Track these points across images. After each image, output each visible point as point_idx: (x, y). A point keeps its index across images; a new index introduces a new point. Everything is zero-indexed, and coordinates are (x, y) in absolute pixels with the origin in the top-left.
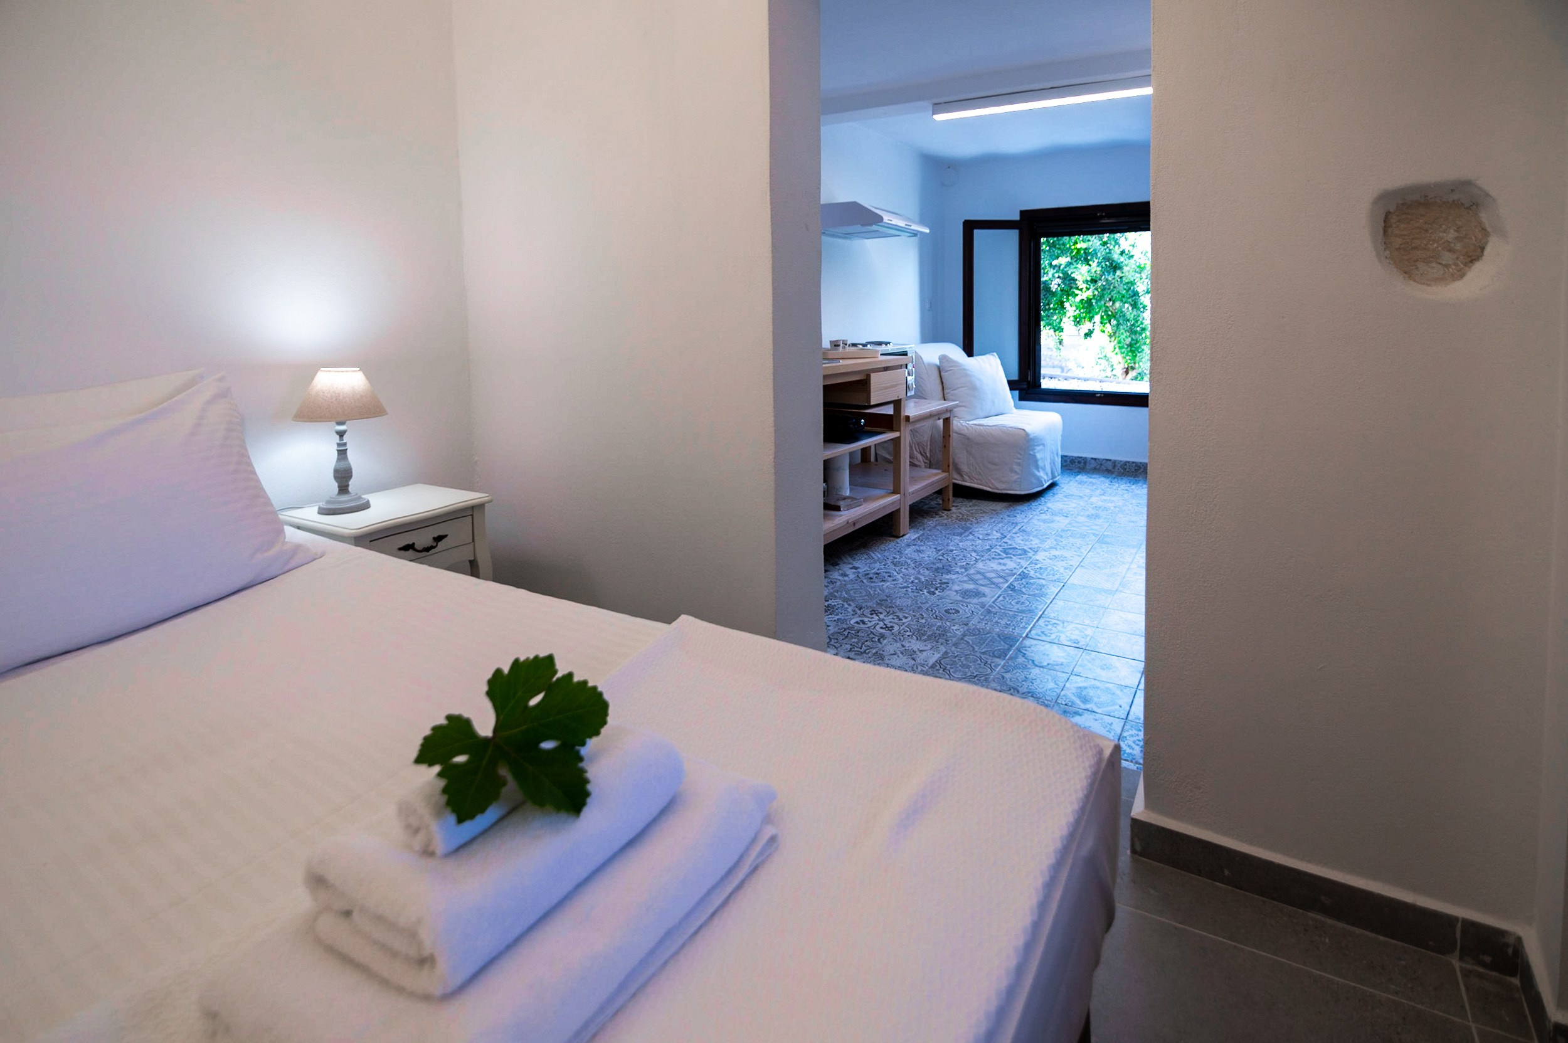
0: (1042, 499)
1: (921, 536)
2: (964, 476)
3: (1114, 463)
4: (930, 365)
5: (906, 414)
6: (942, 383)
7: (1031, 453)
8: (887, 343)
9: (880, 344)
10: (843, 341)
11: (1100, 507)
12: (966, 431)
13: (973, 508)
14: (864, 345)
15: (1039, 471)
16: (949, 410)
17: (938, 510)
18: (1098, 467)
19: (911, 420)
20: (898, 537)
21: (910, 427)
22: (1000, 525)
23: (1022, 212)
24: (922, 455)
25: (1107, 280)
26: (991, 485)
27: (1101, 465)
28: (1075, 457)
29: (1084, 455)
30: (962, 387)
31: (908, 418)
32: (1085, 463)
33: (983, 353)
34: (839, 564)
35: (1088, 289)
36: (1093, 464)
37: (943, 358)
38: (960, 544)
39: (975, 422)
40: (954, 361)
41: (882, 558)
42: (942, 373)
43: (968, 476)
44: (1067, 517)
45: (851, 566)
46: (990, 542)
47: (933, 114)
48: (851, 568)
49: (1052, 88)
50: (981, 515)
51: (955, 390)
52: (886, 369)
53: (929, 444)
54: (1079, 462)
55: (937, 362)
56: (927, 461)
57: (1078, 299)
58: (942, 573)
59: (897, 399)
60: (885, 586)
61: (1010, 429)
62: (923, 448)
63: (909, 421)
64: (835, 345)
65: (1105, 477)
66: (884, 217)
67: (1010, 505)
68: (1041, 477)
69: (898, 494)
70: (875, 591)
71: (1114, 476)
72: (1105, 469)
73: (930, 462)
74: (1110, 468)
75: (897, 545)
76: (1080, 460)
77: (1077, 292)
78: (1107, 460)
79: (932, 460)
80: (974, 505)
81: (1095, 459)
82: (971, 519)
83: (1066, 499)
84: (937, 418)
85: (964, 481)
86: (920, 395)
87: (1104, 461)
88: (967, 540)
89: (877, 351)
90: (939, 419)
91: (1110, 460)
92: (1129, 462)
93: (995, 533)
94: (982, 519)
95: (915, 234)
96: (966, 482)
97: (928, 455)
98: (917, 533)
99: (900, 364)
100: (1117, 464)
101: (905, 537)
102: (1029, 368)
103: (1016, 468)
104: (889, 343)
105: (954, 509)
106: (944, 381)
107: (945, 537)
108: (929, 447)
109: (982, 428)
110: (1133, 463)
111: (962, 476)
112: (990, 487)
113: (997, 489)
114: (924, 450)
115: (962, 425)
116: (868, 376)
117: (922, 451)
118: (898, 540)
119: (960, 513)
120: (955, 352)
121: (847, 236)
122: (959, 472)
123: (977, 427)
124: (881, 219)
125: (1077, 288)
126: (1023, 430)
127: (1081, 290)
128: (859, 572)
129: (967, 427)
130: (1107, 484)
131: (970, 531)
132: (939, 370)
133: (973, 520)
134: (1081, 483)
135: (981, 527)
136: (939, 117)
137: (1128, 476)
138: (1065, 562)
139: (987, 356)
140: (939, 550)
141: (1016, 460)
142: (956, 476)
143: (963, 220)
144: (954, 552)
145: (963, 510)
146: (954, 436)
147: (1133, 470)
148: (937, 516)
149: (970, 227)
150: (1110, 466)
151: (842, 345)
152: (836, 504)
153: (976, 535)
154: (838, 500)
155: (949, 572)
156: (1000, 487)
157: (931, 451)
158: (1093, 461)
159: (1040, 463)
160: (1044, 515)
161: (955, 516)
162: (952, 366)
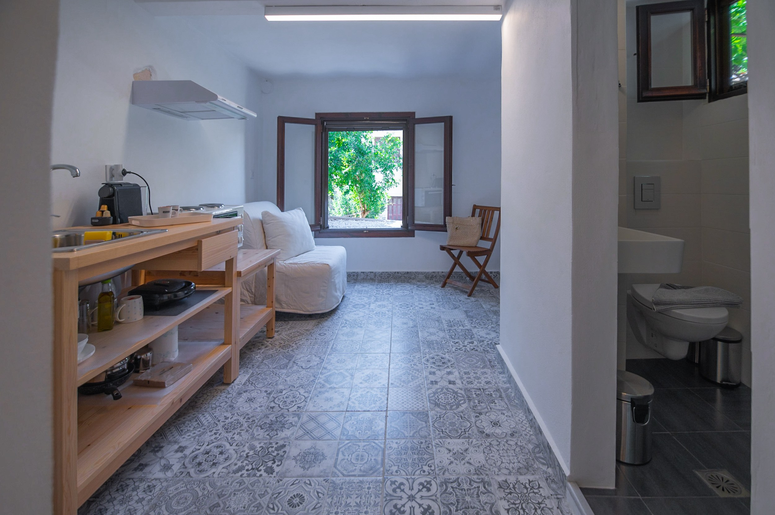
0: (339, 311)
1: (251, 376)
2: (283, 304)
3: (375, 274)
4: (255, 220)
5: (238, 270)
6: (264, 233)
7: (333, 280)
8: (219, 206)
9: (212, 206)
10: (173, 206)
11: (379, 313)
12: (284, 269)
13: (291, 331)
14: (197, 208)
15: (336, 292)
16: (273, 258)
17: (263, 340)
18: (365, 278)
19: (242, 275)
20: (228, 384)
21: (242, 280)
22: (316, 346)
23: (316, 114)
24: (248, 291)
25: (359, 161)
26: (304, 309)
27: (367, 276)
28: (351, 273)
29: (356, 271)
30: (280, 235)
31: (239, 274)
32: (357, 276)
33: (292, 208)
34: (162, 447)
35: (349, 166)
36: (363, 276)
37: (265, 214)
38: (288, 379)
39: (291, 261)
40: (273, 216)
41: (212, 422)
42: (264, 225)
43: (286, 304)
44: (362, 327)
45: (176, 447)
46: (312, 371)
47: (265, 14)
48: (177, 451)
49: (363, 6)
50: (299, 338)
51: (274, 237)
52: (218, 233)
53: (254, 282)
54: (354, 276)
55: (260, 216)
56: (252, 295)
57: (343, 172)
58: (276, 430)
59: (229, 258)
60: (216, 475)
61: (318, 265)
62: (249, 285)
63: (240, 276)
64: (164, 211)
65: (372, 285)
66: (218, 96)
67: (319, 322)
68: (338, 295)
69: (230, 344)
70: (204, 489)
71: (376, 283)
72: (369, 278)
73: (255, 296)
74: (373, 277)
75: (228, 396)
76: (354, 274)
77: (343, 168)
78: (371, 272)
79: (256, 294)
80: (292, 328)
81: (364, 272)
82: (291, 344)
83: (355, 309)
84: (264, 266)
85: (282, 308)
86: (247, 245)
87: (369, 273)
88: (293, 373)
89: (210, 214)
90: (266, 266)
91: (373, 272)
92: (384, 272)
93: (314, 357)
94: (301, 343)
95: (244, 117)
96: (284, 309)
97: (253, 290)
98: (247, 372)
99: (233, 226)
100: (377, 274)
101: (236, 382)
102: (321, 216)
103: (322, 293)
104: (221, 205)
105: (276, 335)
106: (265, 231)
107: (273, 372)
108: (254, 284)
109: (296, 265)
110: (386, 272)
111: (281, 304)
112: (303, 311)
113: (309, 311)
114: (250, 287)
115: (281, 265)
116: (200, 243)
117: (248, 288)
118: (229, 388)
119: (282, 339)
120: (272, 208)
121: (183, 114)
122: (279, 301)
123: (293, 265)
124: (215, 97)
125: (343, 166)
126: (328, 265)
127: (345, 166)
128: (185, 457)
129: (284, 266)
130: (375, 291)
131: (293, 359)
132: (262, 223)
133: (294, 345)
134: (359, 292)
135: (302, 353)
136: (270, 18)
137: (385, 282)
138: (378, 382)
139: (296, 210)
140: (270, 394)
141: (322, 288)
142: (277, 305)
143: (278, 116)
144: (284, 392)
145: (284, 335)
146: (276, 275)
147: (386, 277)
148: (263, 347)
149: (282, 121)
150: (372, 276)
151: (171, 211)
152: (160, 381)
153: (299, 363)
154: (164, 372)
155: (283, 426)
156: (311, 310)
157: (255, 287)
158: (362, 274)
159: (337, 286)
160: (345, 328)
161: (278, 344)
162: (272, 220)
